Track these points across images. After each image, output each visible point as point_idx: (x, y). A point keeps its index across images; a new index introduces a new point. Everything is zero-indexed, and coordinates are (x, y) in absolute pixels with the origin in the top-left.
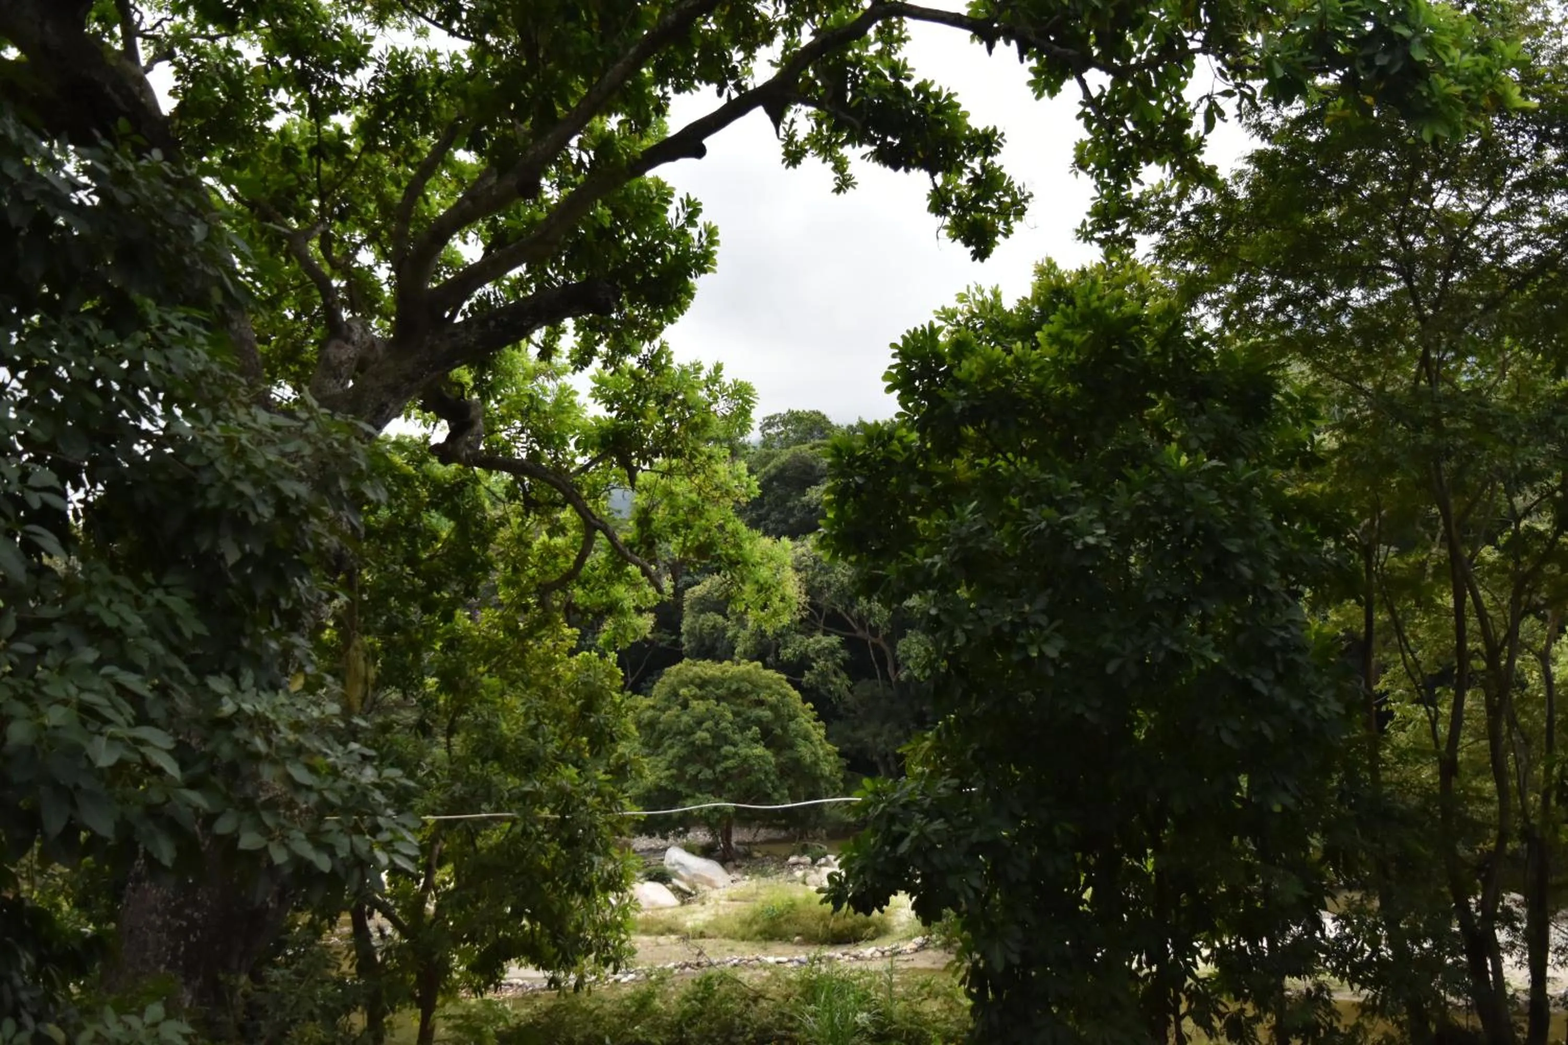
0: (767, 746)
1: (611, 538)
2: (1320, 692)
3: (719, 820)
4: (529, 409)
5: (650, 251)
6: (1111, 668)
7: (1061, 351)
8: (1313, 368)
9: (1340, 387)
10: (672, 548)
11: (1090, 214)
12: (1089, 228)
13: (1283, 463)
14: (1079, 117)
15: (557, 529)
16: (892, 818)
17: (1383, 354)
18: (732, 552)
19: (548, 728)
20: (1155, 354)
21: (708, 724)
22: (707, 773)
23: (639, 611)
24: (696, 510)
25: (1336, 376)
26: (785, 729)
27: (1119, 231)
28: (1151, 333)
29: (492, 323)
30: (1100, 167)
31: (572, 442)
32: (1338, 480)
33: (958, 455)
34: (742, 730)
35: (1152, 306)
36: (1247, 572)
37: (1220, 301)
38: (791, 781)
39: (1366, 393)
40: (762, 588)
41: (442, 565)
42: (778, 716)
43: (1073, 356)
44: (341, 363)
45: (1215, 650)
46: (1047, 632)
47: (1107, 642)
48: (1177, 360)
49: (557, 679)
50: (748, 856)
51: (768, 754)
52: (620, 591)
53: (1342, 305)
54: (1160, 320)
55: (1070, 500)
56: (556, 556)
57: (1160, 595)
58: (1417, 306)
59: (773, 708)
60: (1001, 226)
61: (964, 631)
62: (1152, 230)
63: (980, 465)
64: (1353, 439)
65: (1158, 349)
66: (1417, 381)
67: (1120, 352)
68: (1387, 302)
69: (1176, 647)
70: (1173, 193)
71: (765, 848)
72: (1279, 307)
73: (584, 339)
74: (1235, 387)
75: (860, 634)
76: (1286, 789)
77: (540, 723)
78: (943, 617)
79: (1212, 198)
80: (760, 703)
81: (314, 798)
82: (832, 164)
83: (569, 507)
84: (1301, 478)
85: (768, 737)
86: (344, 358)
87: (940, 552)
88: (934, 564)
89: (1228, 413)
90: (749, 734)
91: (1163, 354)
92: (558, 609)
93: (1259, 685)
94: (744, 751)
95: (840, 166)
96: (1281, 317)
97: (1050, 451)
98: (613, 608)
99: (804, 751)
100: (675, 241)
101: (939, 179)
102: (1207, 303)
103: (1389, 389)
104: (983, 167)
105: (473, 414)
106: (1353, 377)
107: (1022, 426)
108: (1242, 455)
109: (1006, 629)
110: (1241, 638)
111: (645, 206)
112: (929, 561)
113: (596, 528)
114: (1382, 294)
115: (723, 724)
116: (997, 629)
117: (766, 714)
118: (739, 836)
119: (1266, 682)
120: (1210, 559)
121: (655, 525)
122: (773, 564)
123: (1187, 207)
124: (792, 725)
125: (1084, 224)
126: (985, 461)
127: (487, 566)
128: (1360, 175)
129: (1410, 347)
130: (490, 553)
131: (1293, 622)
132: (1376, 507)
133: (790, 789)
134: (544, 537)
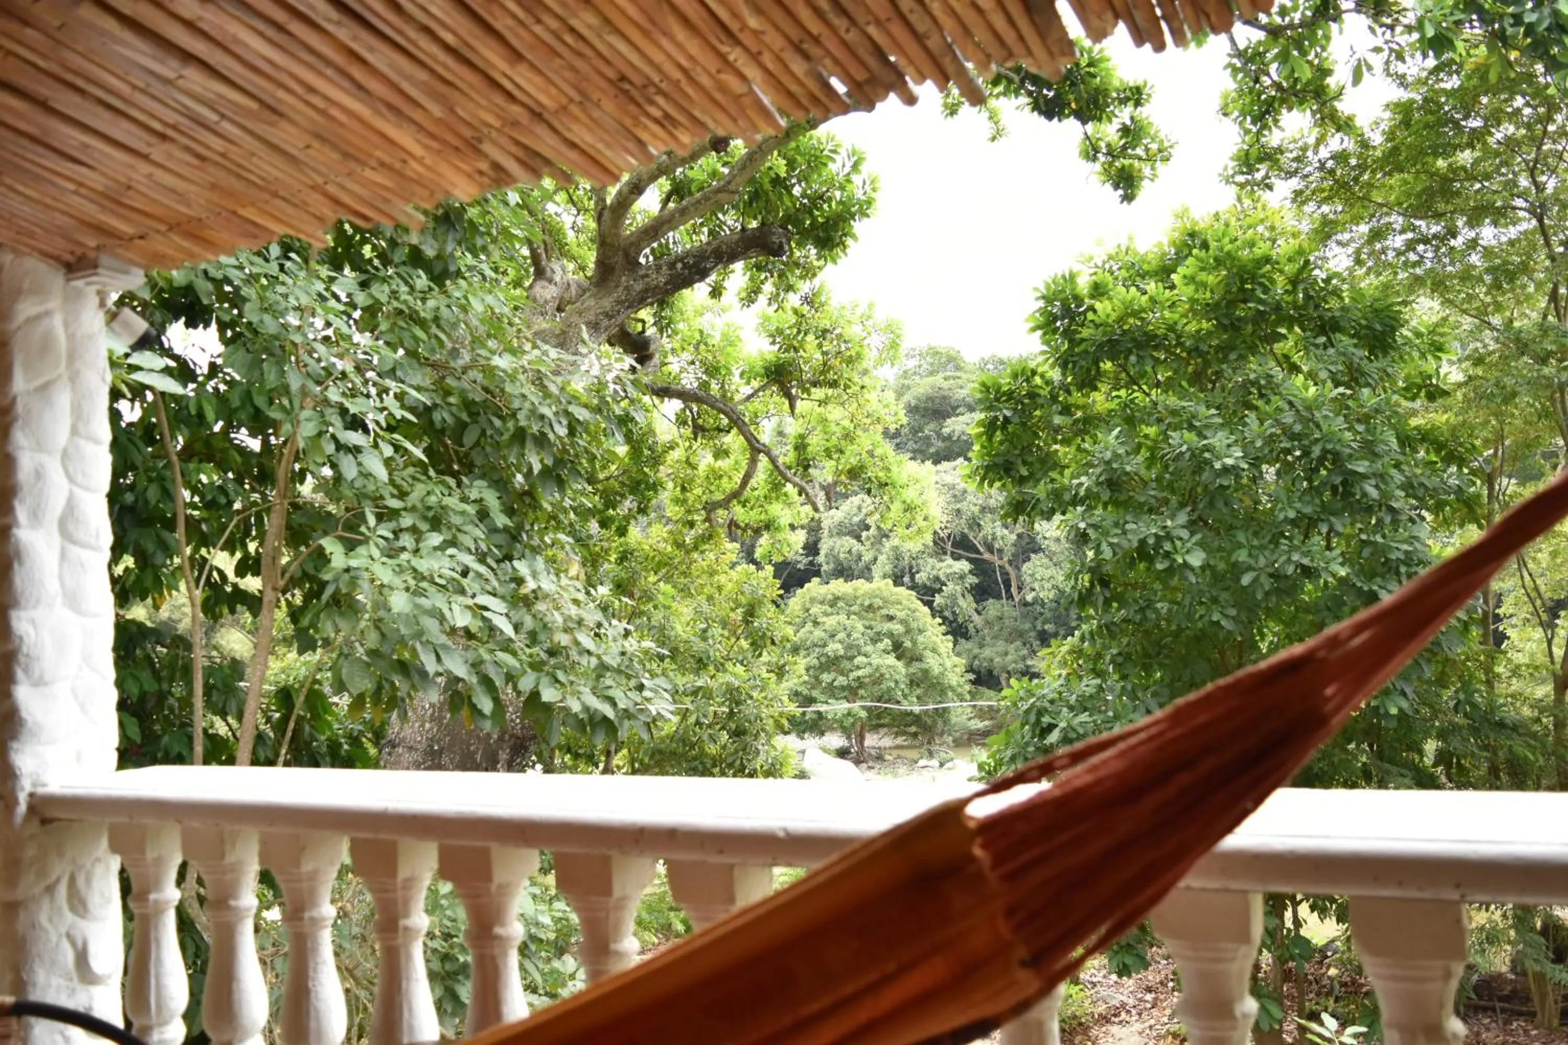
0: (898, 658)
1: (773, 461)
3: (853, 724)
4: (699, 343)
5: (818, 199)
6: (1246, 580)
7: (1197, 290)
8: (1442, 303)
9: (1467, 322)
10: (824, 472)
11: (1232, 159)
12: (1231, 172)
13: (1411, 392)
14: (1225, 68)
15: (722, 453)
16: (1041, 713)
17: (1513, 290)
18: (881, 474)
19: (716, 630)
20: (1287, 291)
21: (842, 635)
22: (841, 681)
23: (793, 527)
24: (848, 436)
25: (1465, 312)
26: (914, 643)
27: (1259, 176)
28: (1281, 271)
29: (679, 265)
30: (1243, 114)
31: (737, 373)
32: (1464, 411)
33: (1095, 389)
34: (874, 641)
35: (1284, 247)
36: (1374, 493)
37: (1352, 240)
38: (919, 691)
39: (1493, 329)
40: (909, 508)
41: (617, 485)
42: (908, 631)
43: (1208, 295)
44: (546, 302)
45: (1342, 564)
46: (1189, 545)
47: (1242, 556)
48: (1308, 297)
49: (720, 588)
50: (880, 758)
51: (900, 665)
52: (776, 509)
53: (1473, 244)
54: (1290, 260)
55: (1207, 426)
56: (720, 477)
57: (1292, 514)
58: (1548, 244)
59: (903, 622)
60: (1147, 171)
61: (1111, 545)
62: (1291, 174)
63: (1118, 397)
64: (1479, 371)
65: (1289, 287)
66: (1545, 317)
67: (1253, 290)
68: (1518, 240)
69: (1306, 561)
70: (1311, 141)
71: (895, 753)
72: (1410, 246)
73: (752, 279)
74: (1364, 322)
75: (987, 556)
76: (1404, 694)
77: (709, 626)
78: (1090, 532)
79: (1349, 144)
80: (891, 618)
81: (594, 661)
82: (987, 114)
83: (734, 431)
84: (1427, 410)
85: (898, 649)
86: (549, 297)
87: (1087, 474)
88: (1081, 484)
89: (1355, 346)
90: (881, 646)
91: (1294, 291)
92: (722, 526)
94: (876, 661)
95: (993, 117)
96: (1413, 257)
97: (1184, 383)
98: (769, 526)
99: (932, 663)
100: (842, 188)
101: (1090, 127)
102: (1339, 243)
103: (1516, 324)
104: (1132, 118)
105: (652, 347)
106: (1481, 314)
107: (1157, 360)
108: (1368, 385)
109: (1151, 541)
110: (1366, 552)
111: (817, 157)
112: (1075, 482)
113: (760, 451)
114: (1513, 232)
115: (855, 635)
116: (1143, 542)
117: (897, 628)
118: (871, 740)
120: (1338, 480)
121: (810, 449)
122: (918, 486)
123: (1324, 153)
124: (921, 639)
125: (1225, 169)
126: (1123, 393)
127: (655, 487)
128: (1495, 118)
129: (1539, 285)
130: (659, 475)
131: (1416, 538)
132: (1501, 438)
133: (918, 698)
134: (709, 458)
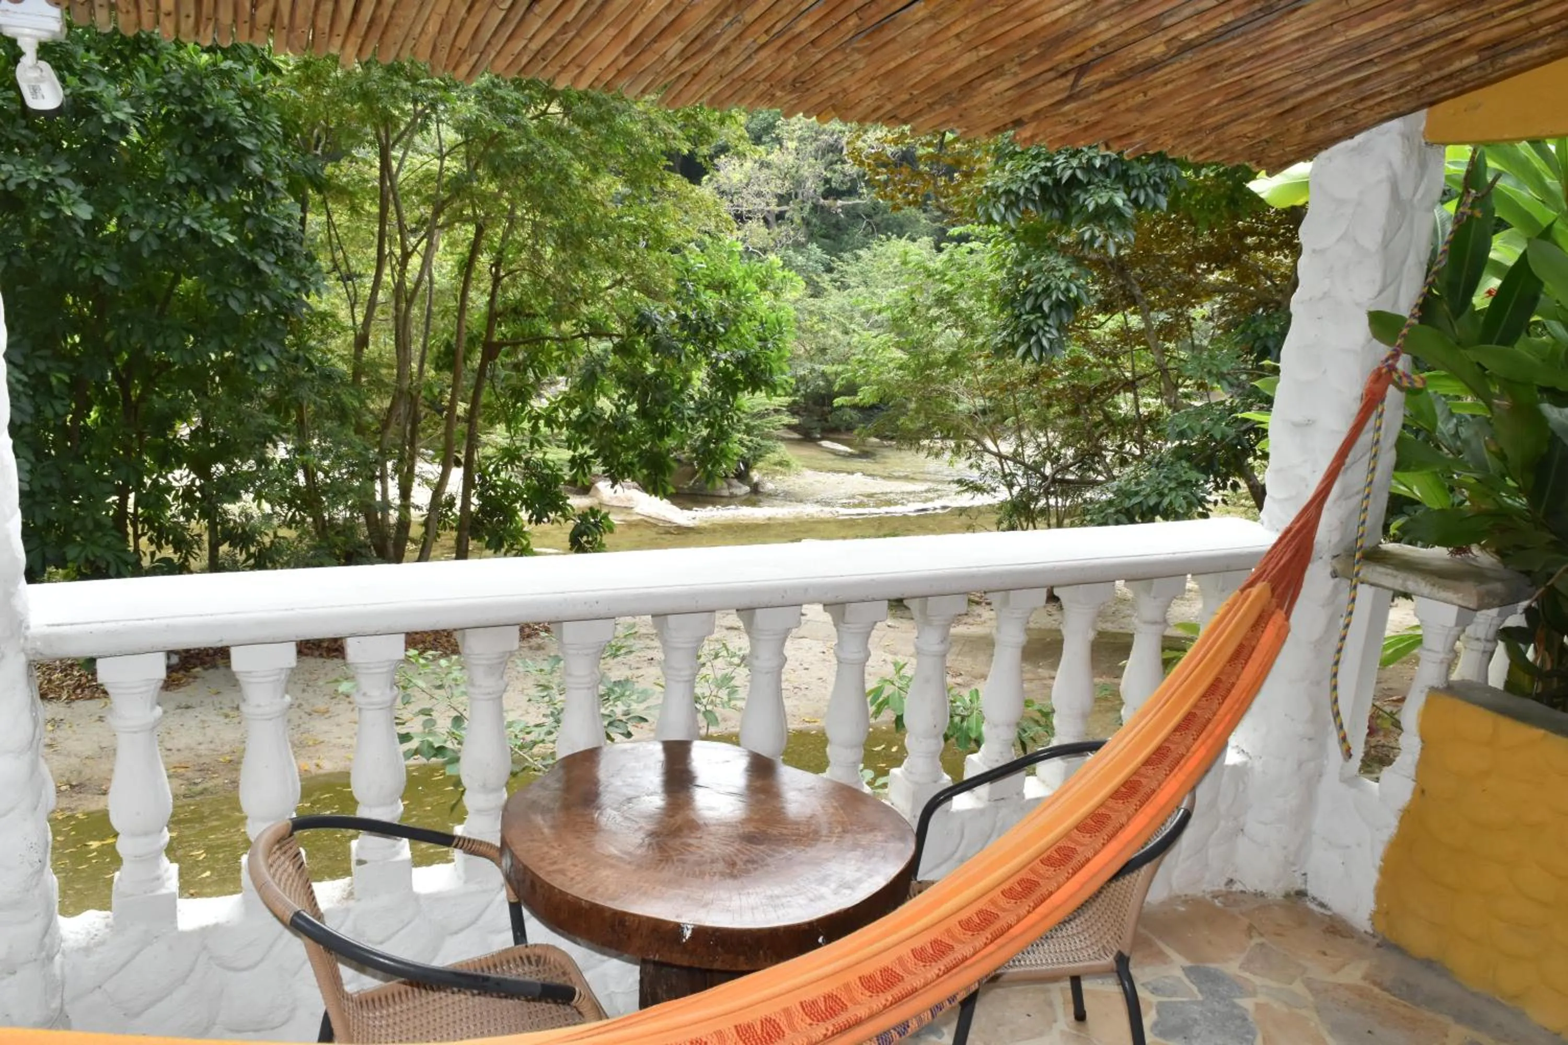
2: (311, 275)
45: (230, 232)
46: (75, 196)
69: (196, 226)
76: (270, 353)
93: (263, 266)
116: (22, 186)
119: (268, 263)
